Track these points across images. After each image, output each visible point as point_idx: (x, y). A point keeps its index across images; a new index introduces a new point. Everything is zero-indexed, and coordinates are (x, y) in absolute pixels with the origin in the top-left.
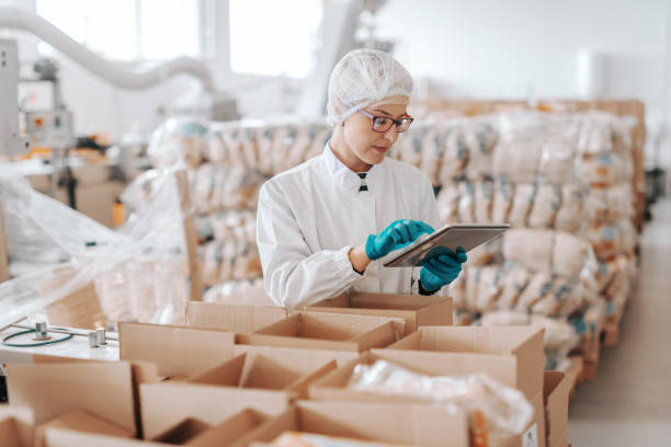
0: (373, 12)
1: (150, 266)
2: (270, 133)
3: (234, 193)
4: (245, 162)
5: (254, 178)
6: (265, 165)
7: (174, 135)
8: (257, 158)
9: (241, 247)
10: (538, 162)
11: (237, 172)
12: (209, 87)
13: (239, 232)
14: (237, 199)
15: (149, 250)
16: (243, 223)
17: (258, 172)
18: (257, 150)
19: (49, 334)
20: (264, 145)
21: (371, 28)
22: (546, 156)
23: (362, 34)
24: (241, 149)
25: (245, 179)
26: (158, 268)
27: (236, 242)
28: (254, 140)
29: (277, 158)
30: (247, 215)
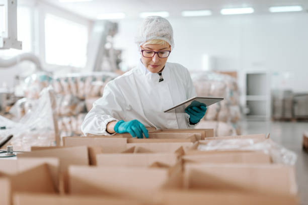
0: (113, 36)
1: (36, 137)
2: (83, 79)
3: (66, 107)
4: (71, 93)
5: (76, 100)
6: (81, 94)
7: (36, 81)
8: (77, 91)
9: (69, 134)
10: (209, 90)
11: (68, 97)
12: (39, 68)
13: (68, 127)
14: (68, 110)
15: (34, 129)
16: (70, 122)
17: (77, 98)
18: (77, 87)
19: (14, 153)
20: (81, 85)
21: (112, 44)
22: (213, 87)
23: (108, 46)
24: (69, 87)
25: (72, 101)
26: (39, 138)
27: (67, 131)
28: (76, 83)
29: (87, 91)
30: (73, 119)
